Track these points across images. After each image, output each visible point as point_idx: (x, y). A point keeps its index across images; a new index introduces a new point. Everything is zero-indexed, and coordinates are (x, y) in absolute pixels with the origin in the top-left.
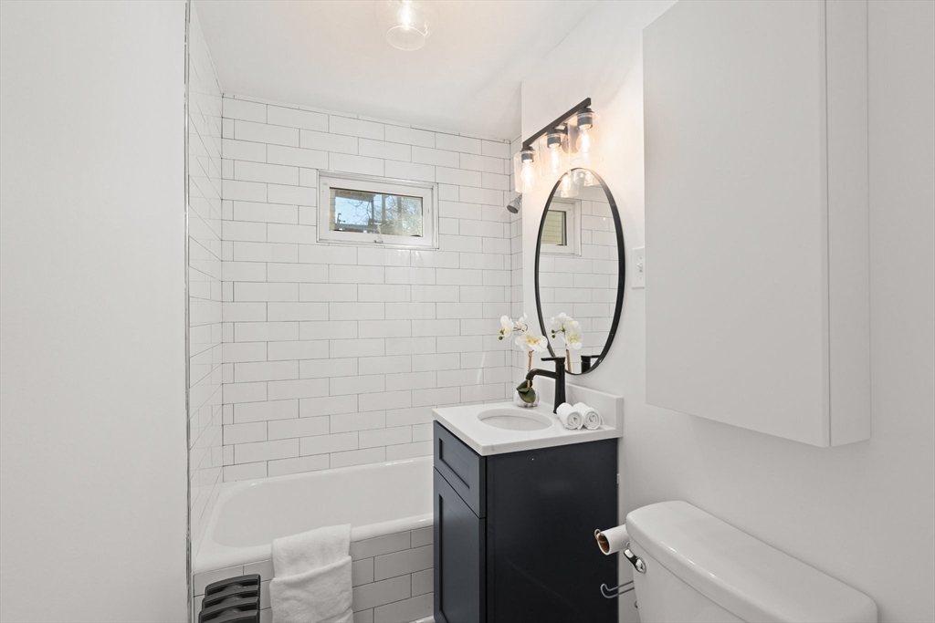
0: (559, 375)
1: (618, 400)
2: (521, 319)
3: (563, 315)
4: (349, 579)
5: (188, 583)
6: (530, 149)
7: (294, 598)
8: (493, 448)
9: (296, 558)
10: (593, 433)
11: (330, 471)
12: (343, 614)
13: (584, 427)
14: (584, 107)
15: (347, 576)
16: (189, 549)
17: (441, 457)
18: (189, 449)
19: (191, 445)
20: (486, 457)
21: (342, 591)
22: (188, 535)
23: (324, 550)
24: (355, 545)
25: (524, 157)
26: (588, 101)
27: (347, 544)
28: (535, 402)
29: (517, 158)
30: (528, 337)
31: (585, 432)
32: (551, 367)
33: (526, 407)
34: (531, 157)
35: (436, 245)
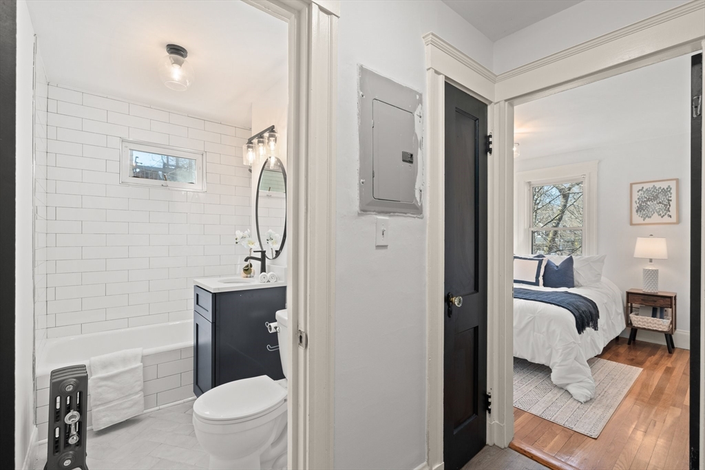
0: (263, 259)
1: (285, 269)
2: (246, 232)
3: (270, 231)
4: (141, 375)
5: (34, 380)
6: (251, 143)
7: (106, 386)
8: (219, 289)
9: (105, 366)
10: (273, 284)
11: (128, 329)
12: (137, 393)
13: (269, 281)
14: (272, 130)
15: (140, 373)
16: (34, 360)
17: (197, 303)
18: (34, 303)
19: (36, 300)
20: (215, 293)
21: (137, 381)
22: (34, 352)
23: (125, 360)
24: (144, 358)
25: (249, 147)
26: (273, 126)
27: (140, 357)
28: (252, 274)
29: (245, 147)
30: (249, 241)
31: (268, 283)
32: (259, 255)
33: (247, 277)
34: (252, 147)
35: (205, 189)
